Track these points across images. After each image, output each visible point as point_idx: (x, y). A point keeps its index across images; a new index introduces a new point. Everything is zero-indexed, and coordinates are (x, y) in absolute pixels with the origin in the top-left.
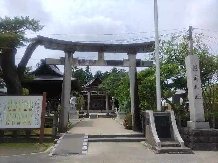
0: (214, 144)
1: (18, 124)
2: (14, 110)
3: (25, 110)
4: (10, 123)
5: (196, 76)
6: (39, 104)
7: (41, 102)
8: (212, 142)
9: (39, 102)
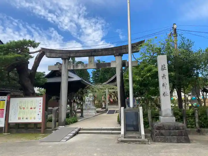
0: (175, 137)
1: (26, 119)
2: (24, 108)
3: (31, 108)
4: (21, 118)
5: (164, 74)
6: (40, 103)
7: (42, 102)
8: (173, 135)
9: (40, 102)
